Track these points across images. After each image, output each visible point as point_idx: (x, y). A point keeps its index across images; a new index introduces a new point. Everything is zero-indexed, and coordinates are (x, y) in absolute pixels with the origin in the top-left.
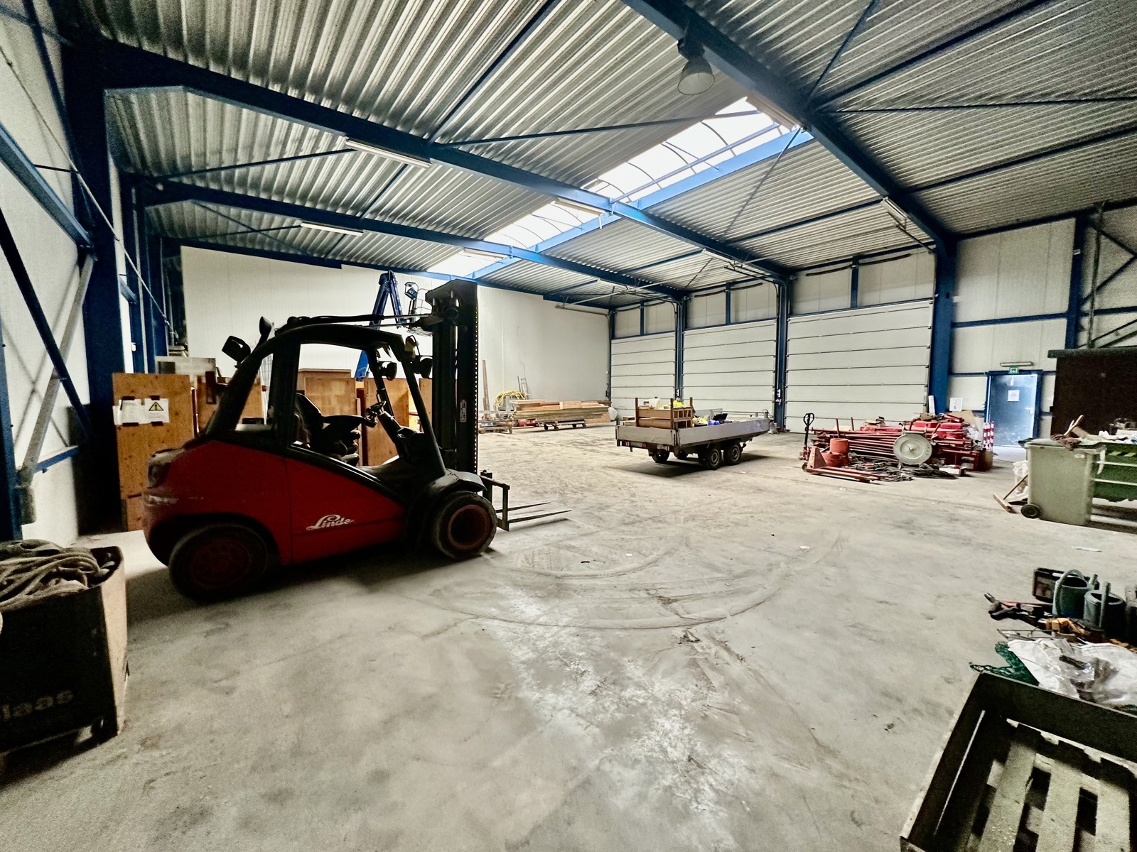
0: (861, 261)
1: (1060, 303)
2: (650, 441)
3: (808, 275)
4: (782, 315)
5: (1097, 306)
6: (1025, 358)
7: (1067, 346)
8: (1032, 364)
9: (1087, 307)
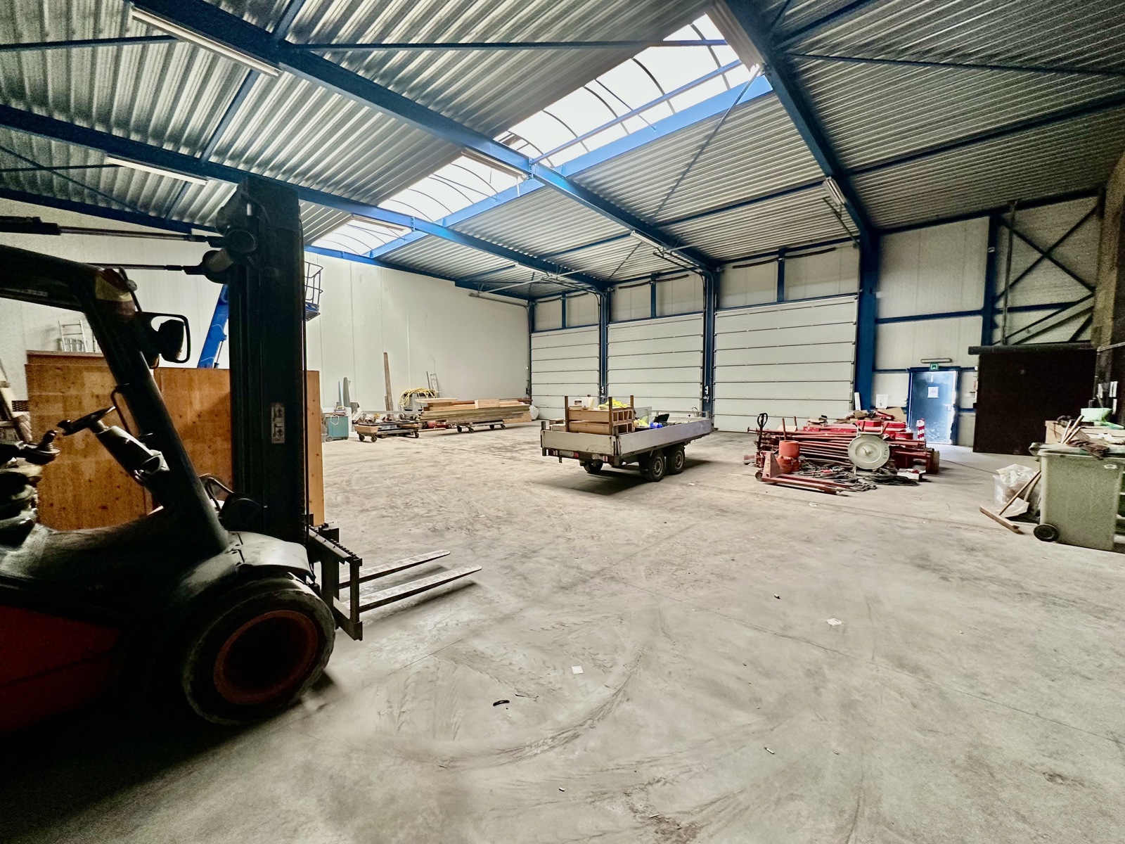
0: (787, 254)
1: (976, 301)
2: (583, 450)
3: (734, 267)
4: (709, 309)
5: (1010, 304)
6: (945, 355)
7: (983, 343)
8: (951, 361)
9: (1001, 304)
